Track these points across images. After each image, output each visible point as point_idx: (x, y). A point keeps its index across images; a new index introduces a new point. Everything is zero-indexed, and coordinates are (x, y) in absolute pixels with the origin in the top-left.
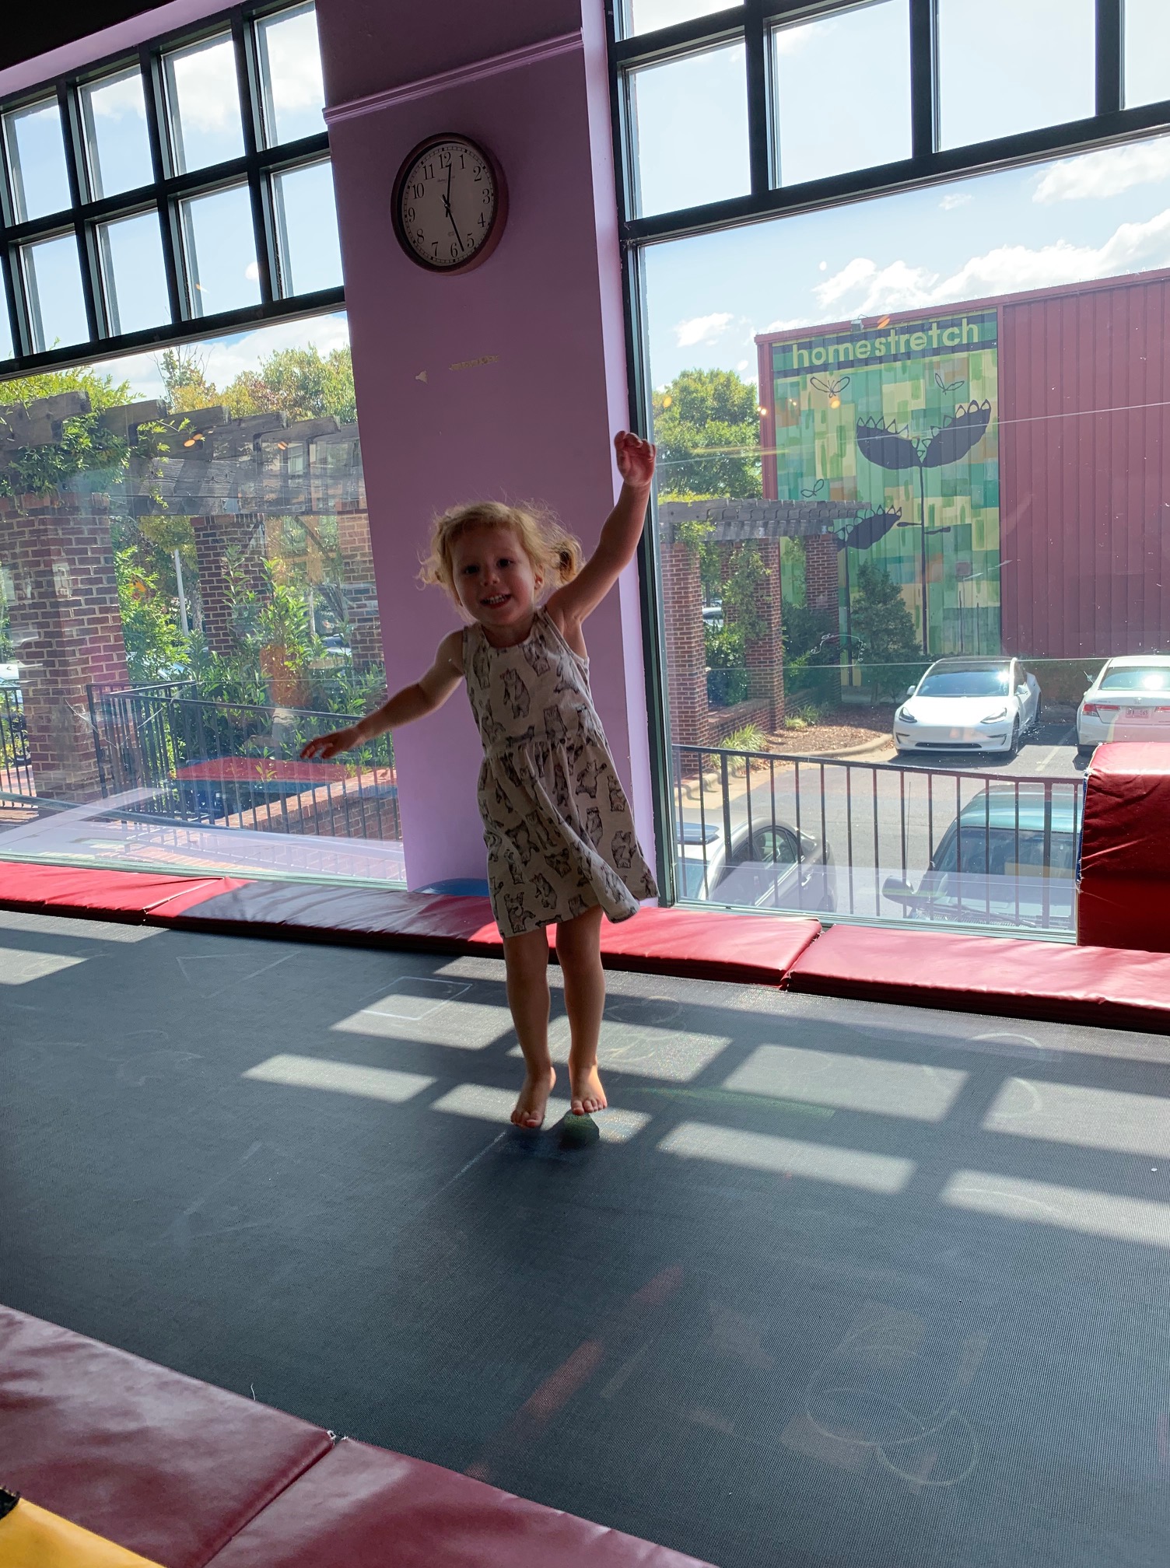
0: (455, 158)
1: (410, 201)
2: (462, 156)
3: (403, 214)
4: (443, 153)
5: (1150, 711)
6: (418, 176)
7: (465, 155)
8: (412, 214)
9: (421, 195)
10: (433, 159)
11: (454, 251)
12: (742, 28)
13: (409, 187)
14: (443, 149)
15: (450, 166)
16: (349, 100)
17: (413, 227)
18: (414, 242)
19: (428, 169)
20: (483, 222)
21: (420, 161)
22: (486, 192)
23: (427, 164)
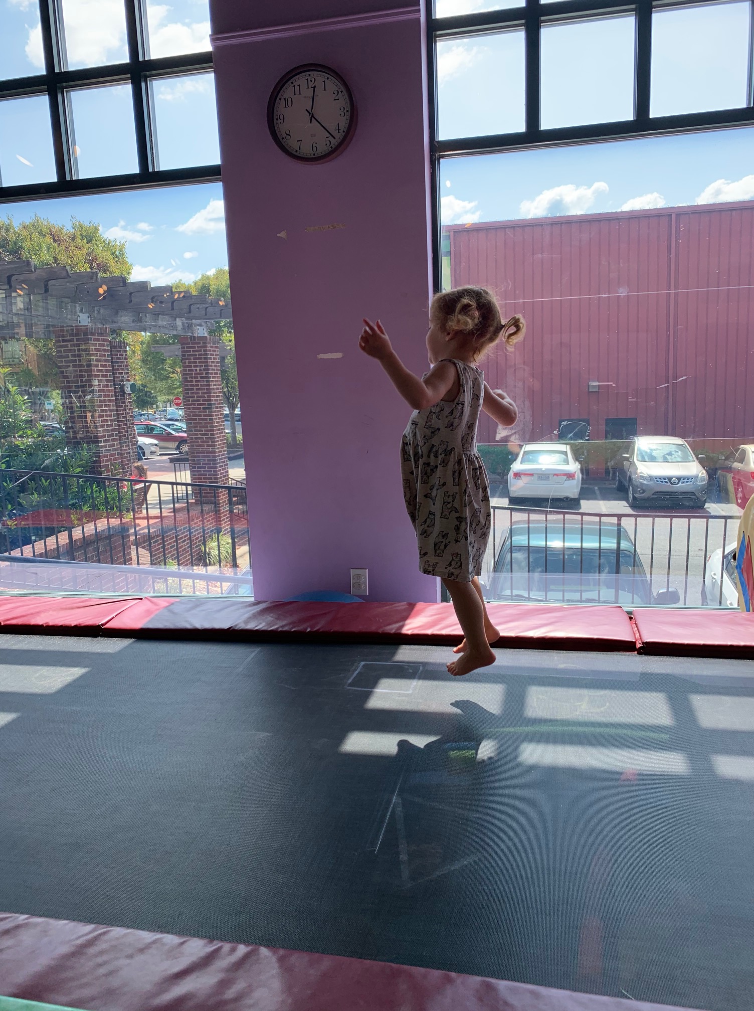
0: (319, 83)
1: (281, 108)
2: (324, 82)
3: (275, 117)
4: (309, 78)
5: (551, 477)
6: (288, 92)
7: (326, 81)
8: (282, 118)
9: (290, 105)
10: (301, 81)
11: (315, 149)
12: (523, 21)
13: (280, 99)
14: (310, 75)
15: (314, 87)
16: (231, 31)
17: (282, 128)
18: (283, 138)
19: (297, 88)
20: (339, 130)
21: (291, 81)
22: (342, 109)
23: (296, 84)
